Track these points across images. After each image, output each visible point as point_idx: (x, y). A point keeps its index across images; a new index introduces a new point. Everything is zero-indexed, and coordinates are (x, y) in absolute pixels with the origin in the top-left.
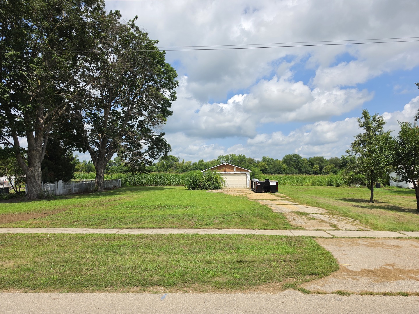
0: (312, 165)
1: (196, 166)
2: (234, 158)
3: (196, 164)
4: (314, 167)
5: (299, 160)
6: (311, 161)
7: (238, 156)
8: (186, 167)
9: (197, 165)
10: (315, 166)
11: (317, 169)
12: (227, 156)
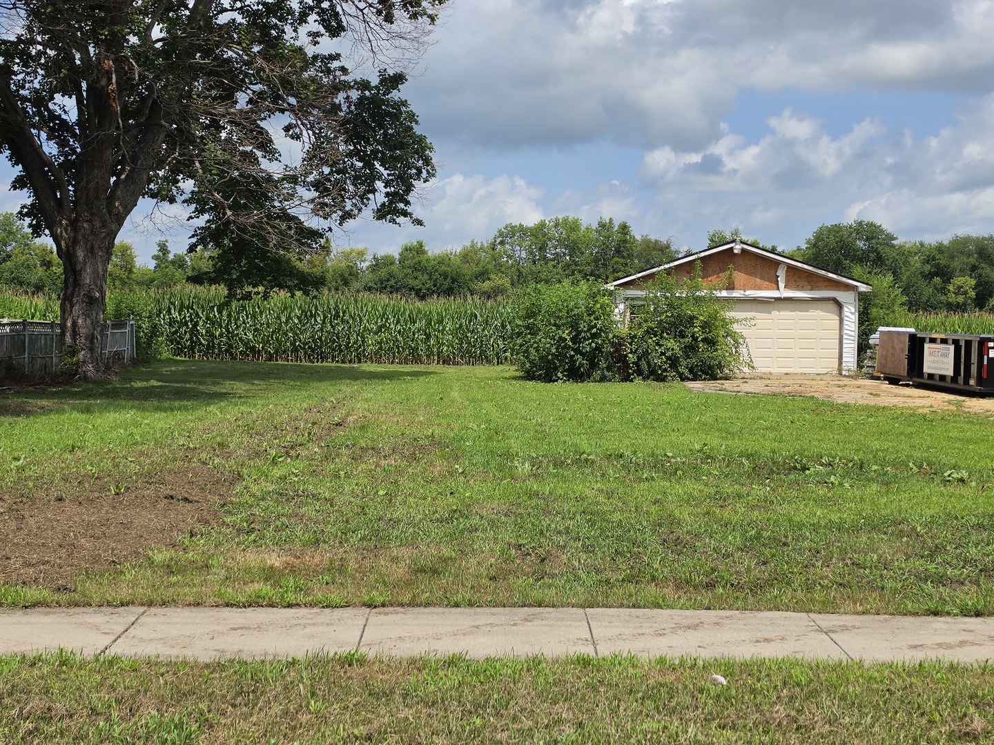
0: (944, 274)
1: (391, 275)
2: (574, 236)
3: (388, 261)
4: (951, 288)
5: (884, 251)
6: (934, 259)
7: (595, 226)
8: (342, 275)
9: (395, 269)
10: (958, 281)
11: (965, 293)
12: (542, 225)
